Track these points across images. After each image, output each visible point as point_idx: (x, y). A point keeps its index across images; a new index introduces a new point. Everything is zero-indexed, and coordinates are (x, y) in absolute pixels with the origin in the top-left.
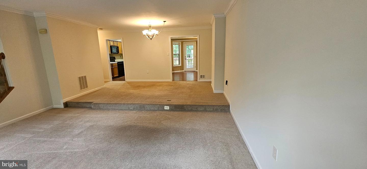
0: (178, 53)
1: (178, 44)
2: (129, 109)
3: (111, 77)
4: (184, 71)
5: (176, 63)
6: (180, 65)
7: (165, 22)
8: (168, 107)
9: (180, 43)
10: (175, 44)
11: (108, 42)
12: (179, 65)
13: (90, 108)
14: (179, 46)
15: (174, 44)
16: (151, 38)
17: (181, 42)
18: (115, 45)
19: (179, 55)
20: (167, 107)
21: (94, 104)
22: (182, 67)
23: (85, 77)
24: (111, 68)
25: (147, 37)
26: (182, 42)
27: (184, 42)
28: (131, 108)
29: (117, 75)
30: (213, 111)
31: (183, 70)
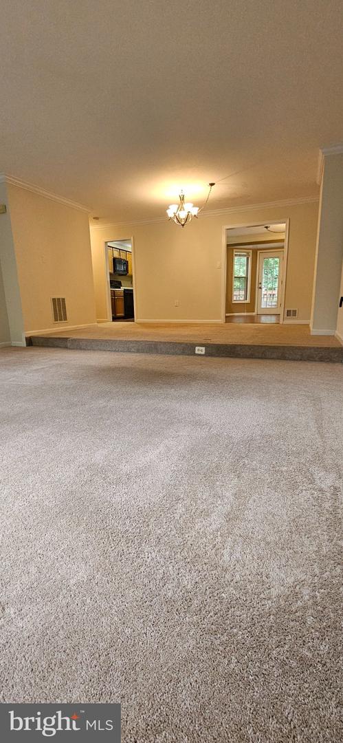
0: (244, 275)
1: (245, 256)
2: (129, 351)
3: (110, 315)
4: (254, 314)
5: (239, 296)
6: (248, 301)
7: (212, 184)
8: (203, 348)
9: (251, 254)
10: (240, 255)
11: (110, 251)
12: (246, 302)
13: (66, 348)
14: (248, 259)
15: (236, 255)
16: (183, 223)
17: (251, 251)
18: (123, 257)
19: (246, 278)
20: (201, 348)
21: (72, 340)
22: (251, 306)
23: (63, 299)
24: (112, 299)
25: (175, 221)
26: (256, 249)
27: (258, 252)
28: (133, 350)
29: (123, 314)
30: (301, 360)
31: (254, 312)
